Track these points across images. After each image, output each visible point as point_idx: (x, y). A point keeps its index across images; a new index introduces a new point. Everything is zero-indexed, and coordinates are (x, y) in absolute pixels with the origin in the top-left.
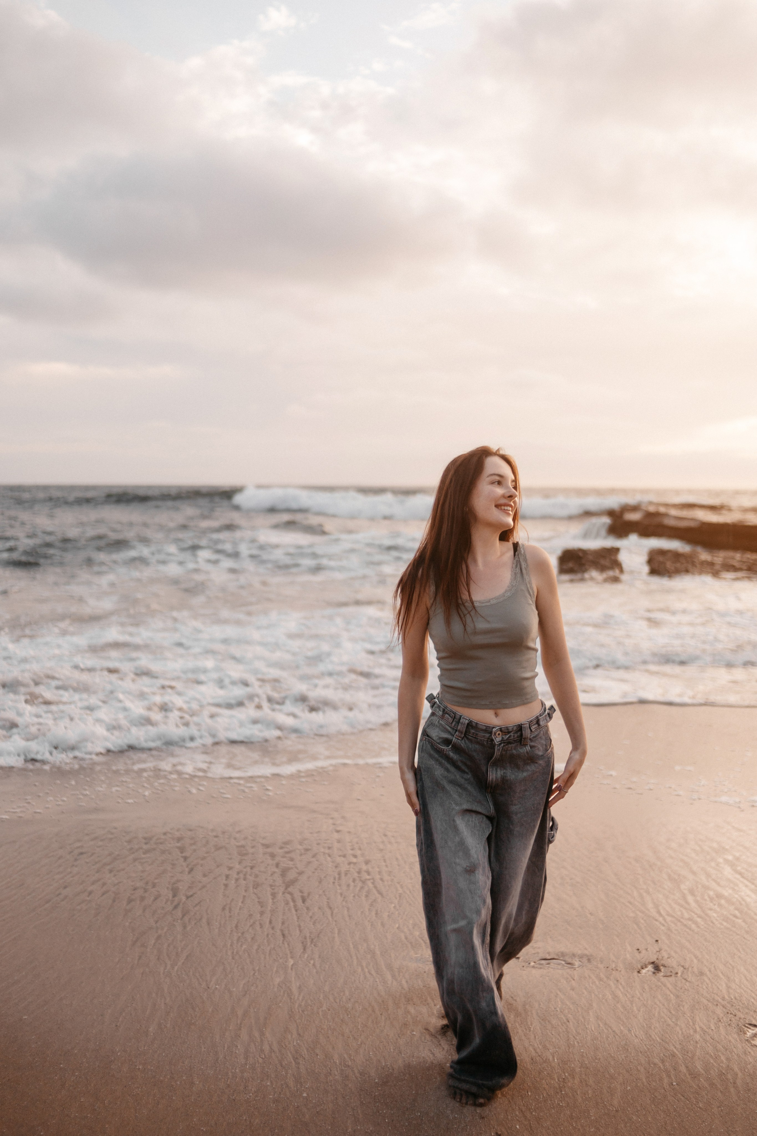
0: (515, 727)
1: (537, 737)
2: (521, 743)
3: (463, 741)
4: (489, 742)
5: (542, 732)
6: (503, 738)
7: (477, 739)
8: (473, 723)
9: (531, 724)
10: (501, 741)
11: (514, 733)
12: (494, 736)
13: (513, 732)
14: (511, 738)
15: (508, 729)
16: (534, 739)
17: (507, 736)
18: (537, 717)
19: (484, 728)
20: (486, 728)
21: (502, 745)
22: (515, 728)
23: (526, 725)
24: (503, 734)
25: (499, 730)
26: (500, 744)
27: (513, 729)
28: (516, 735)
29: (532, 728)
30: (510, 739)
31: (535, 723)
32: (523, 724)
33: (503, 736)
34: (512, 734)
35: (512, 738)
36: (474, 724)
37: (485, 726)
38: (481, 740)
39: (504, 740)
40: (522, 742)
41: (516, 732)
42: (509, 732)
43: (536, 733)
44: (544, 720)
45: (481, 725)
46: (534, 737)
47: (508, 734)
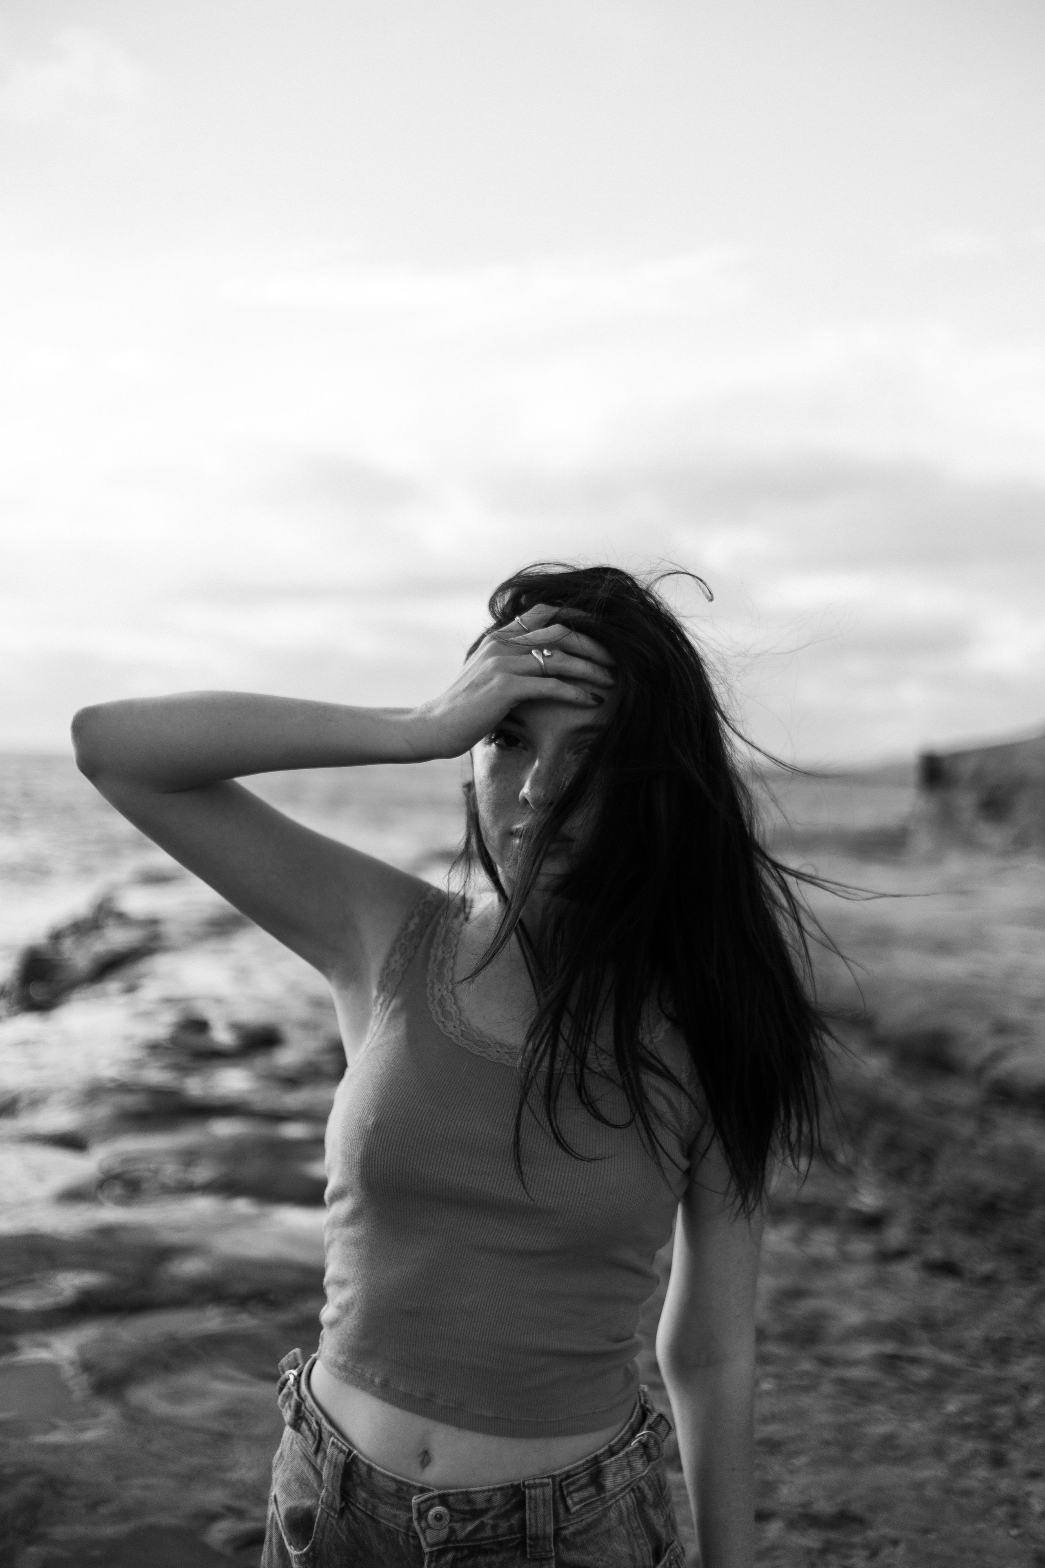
0: (499, 1494)
1: (592, 1533)
2: (524, 1553)
3: (343, 1523)
4: (411, 1541)
5: (613, 1515)
6: (452, 1531)
7: (378, 1523)
8: (361, 1465)
9: (568, 1486)
10: (448, 1540)
11: (495, 1517)
12: (419, 1523)
13: (492, 1513)
14: (484, 1535)
15: (470, 1501)
16: (578, 1539)
17: (470, 1527)
18: (596, 1460)
19: (392, 1487)
20: (399, 1490)
21: (450, 1556)
22: (498, 1499)
23: (539, 1491)
24: (457, 1516)
25: (436, 1501)
26: (441, 1553)
27: (489, 1500)
28: (504, 1526)
29: (570, 1502)
30: (478, 1536)
31: (584, 1481)
32: (530, 1487)
33: (457, 1526)
34: (487, 1519)
35: (488, 1532)
36: (363, 1470)
37: (394, 1479)
38: (388, 1530)
39: (457, 1541)
40: (528, 1549)
41: (507, 1515)
42: (476, 1514)
43: (590, 1517)
44: (621, 1469)
45: (383, 1475)
46: (577, 1533)
47: (472, 1520)
